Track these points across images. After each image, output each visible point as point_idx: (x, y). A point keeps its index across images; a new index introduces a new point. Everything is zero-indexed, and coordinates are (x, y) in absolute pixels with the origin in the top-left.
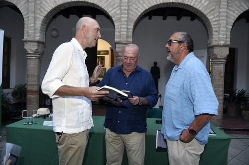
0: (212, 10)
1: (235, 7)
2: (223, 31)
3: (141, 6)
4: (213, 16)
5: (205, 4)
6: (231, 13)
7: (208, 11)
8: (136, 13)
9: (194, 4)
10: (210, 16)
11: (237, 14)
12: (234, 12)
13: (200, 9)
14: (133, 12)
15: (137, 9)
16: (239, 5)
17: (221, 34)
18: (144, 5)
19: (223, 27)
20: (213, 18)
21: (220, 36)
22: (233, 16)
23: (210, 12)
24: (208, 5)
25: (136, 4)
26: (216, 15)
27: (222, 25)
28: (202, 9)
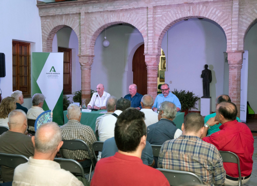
0: (226, 20)
1: (248, 14)
2: (234, 38)
3: (164, 22)
4: (226, 26)
5: (219, 15)
6: (244, 20)
7: (222, 21)
8: (160, 28)
9: (209, 16)
10: (224, 25)
11: (249, 21)
12: (246, 19)
13: (214, 20)
14: (158, 28)
15: (161, 25)
16: (251, 12)
17: (233, 42)
18: (167, 21)
19: (234, 35)
20: (226, 27)
21: (232, 43)
22: (246, 23)
23: (223, 22)
24: (222, 15)
25: (160, 21)
26: (229, 24)
27: (234, 34)
28: (216, 20)
